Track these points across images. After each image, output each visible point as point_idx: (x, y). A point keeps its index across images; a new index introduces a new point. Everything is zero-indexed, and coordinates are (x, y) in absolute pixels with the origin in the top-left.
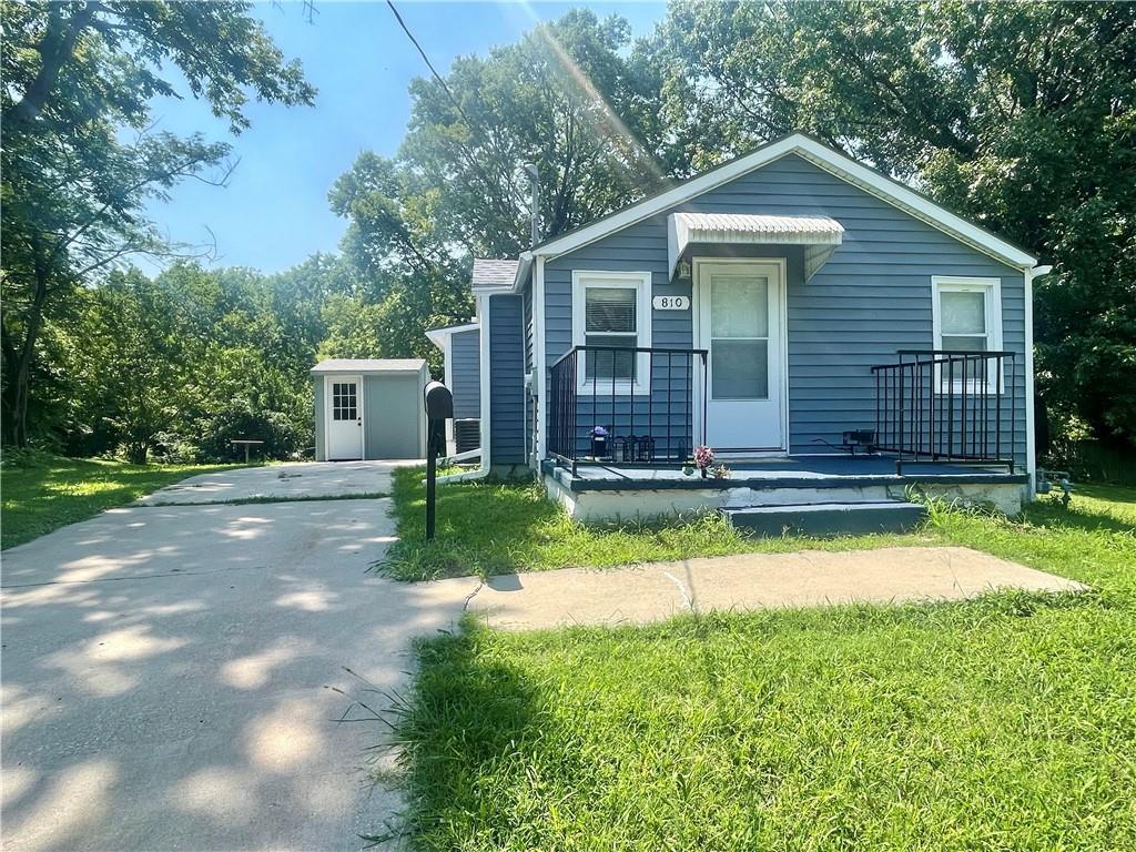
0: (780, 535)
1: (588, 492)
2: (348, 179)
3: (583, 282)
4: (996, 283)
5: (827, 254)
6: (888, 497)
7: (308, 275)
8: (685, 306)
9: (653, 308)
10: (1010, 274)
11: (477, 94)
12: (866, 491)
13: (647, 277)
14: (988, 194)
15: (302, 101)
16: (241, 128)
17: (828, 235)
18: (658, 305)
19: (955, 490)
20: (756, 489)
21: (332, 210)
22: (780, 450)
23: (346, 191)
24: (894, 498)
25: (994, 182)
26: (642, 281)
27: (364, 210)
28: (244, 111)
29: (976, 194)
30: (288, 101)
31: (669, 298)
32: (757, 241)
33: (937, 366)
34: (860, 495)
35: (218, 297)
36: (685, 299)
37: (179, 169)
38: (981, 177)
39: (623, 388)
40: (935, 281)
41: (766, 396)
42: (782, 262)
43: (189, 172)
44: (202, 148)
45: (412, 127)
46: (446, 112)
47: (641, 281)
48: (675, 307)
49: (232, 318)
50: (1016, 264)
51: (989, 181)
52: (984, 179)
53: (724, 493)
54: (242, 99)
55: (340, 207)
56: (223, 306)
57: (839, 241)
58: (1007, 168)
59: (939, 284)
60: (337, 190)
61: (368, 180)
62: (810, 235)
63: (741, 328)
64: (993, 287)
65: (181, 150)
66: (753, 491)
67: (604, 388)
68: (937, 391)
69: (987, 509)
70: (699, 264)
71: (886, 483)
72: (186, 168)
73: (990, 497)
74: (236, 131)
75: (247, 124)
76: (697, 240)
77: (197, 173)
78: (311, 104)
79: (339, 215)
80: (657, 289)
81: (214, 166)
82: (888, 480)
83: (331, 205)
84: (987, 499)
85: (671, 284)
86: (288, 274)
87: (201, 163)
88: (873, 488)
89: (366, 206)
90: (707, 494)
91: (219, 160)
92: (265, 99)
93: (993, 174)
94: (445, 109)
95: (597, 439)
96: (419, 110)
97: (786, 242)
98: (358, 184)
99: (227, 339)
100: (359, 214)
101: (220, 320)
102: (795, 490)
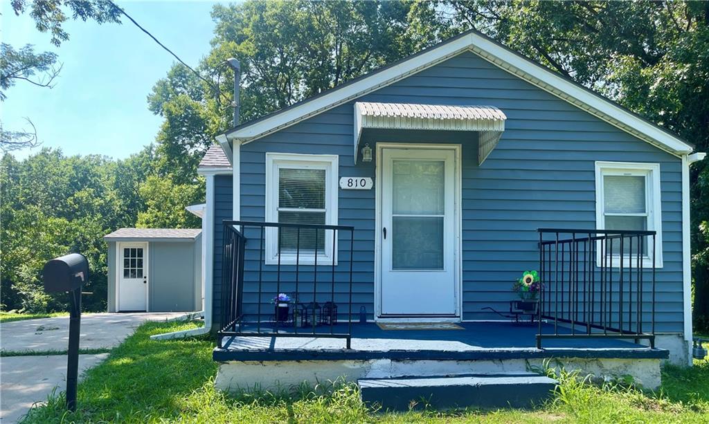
0: (408, 410)
1: (230, 362)
2: (163, 84)
3: (275, 164)
4: (656, 168)
5: (494, 141)
6: (527, 370)
7: (143, 162)
8: (369, 186)
9: (340, 188)
10: (669, 161)
11: (262, 18)
12: (506, 363)
13: (334, 160)
14: (666, 94)
15: (111, 19)
16: (61, 40)
17: (491, 122)
18: (344, 185)
19: (595, 364)
20: (398, 361)
21: (151, 110)
22: (454, 316)
23: (162, 95)
24: (533, 370)
25: (671, 84)
26: (331, 163)
27: (173, 109)
28: (64, 27)
29: (656, 94)
30: (100, 19)
31: (354, 179)
32: (426, 127)
33: (599, 242)
34: (500, 368)
35: (72, 178)
36: (369, 180)
37: (13, 74)
38: (659, 79)
39: (307, 258)
40: (599, 166)
41: (442, 267)
42: (458, 148)
43: (23, 76)
44: (33, 56)
45: (213, 43)
46: (240, 33)
47: (329, 163)
48: (359, 187)
49: (83, 194)
50: (674, 151)
51: (667, 83)
52: (663, 81)
53: (366, 365)
54: (62, 17)
55: (156, 108)
56: (75, 185)
57: (502, 128)
58: (682, 71)
59: (602, 169)
60: (155, 94)
61: (180, 86)
62: (475, 122)
63: (419, 207)
64: (653, 172)
65: (17, 58)
66: (394, 363)
67: (289, 258)
68: (599, 265)
69: (623, 385)
70: (382, 148)
71: (526, 356)
72: (21, 72)
73: (629, 372)
74: (57, 43)
75: (66, 37)
76: (370, 125)
77: (30, 77)
78: (117, 21)
79: (156, 114)
80: (343, 170)
81: (44, 72)
82: (528, 353)
83: (148, 105)
84: (627, 374)
85: (356, 166)
86: (127, 160)
87: (33, 68)
88: (513, 361)
89: (175, 106)
90: (349, 364)
91: (48, 66)
92: (79, 17)
93: (670, 77)
94: (238, 30)
95: (281, 305)
96: (219, 30)
97: (453, 128)
98: (170, 89)
99: (77, 210)
100: (170, 113)
101: (73, 195)
102: (435, 362)
